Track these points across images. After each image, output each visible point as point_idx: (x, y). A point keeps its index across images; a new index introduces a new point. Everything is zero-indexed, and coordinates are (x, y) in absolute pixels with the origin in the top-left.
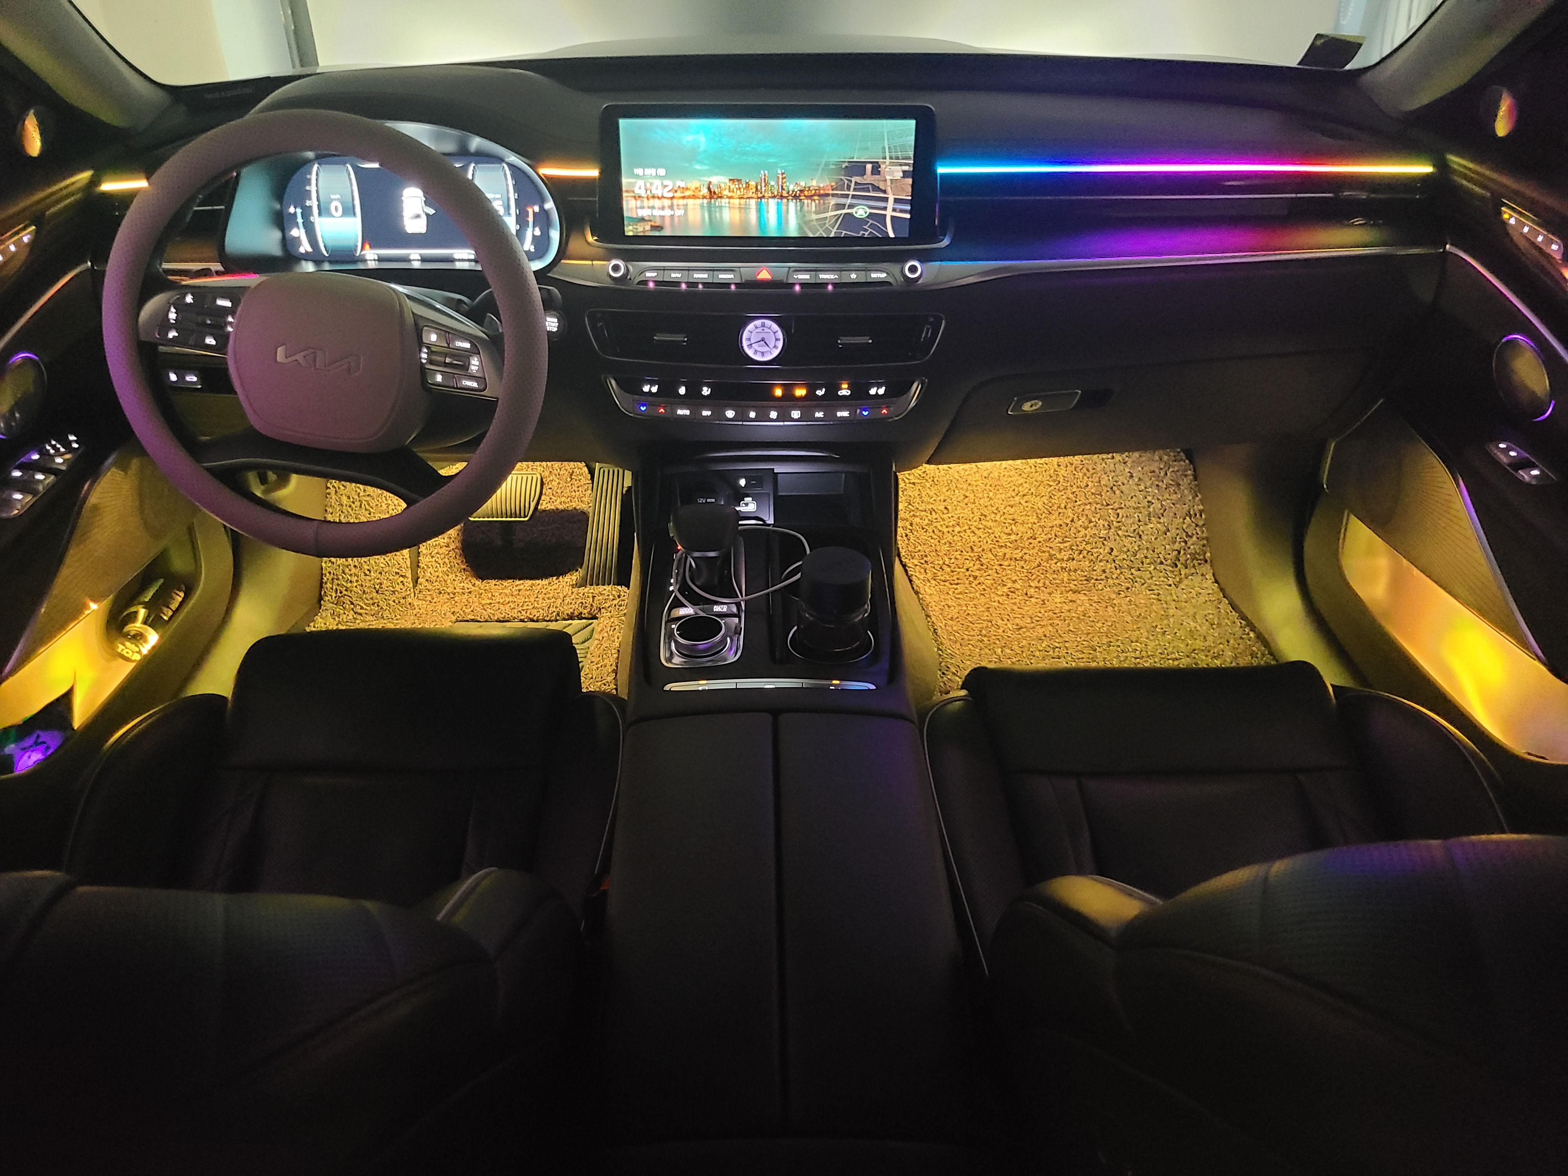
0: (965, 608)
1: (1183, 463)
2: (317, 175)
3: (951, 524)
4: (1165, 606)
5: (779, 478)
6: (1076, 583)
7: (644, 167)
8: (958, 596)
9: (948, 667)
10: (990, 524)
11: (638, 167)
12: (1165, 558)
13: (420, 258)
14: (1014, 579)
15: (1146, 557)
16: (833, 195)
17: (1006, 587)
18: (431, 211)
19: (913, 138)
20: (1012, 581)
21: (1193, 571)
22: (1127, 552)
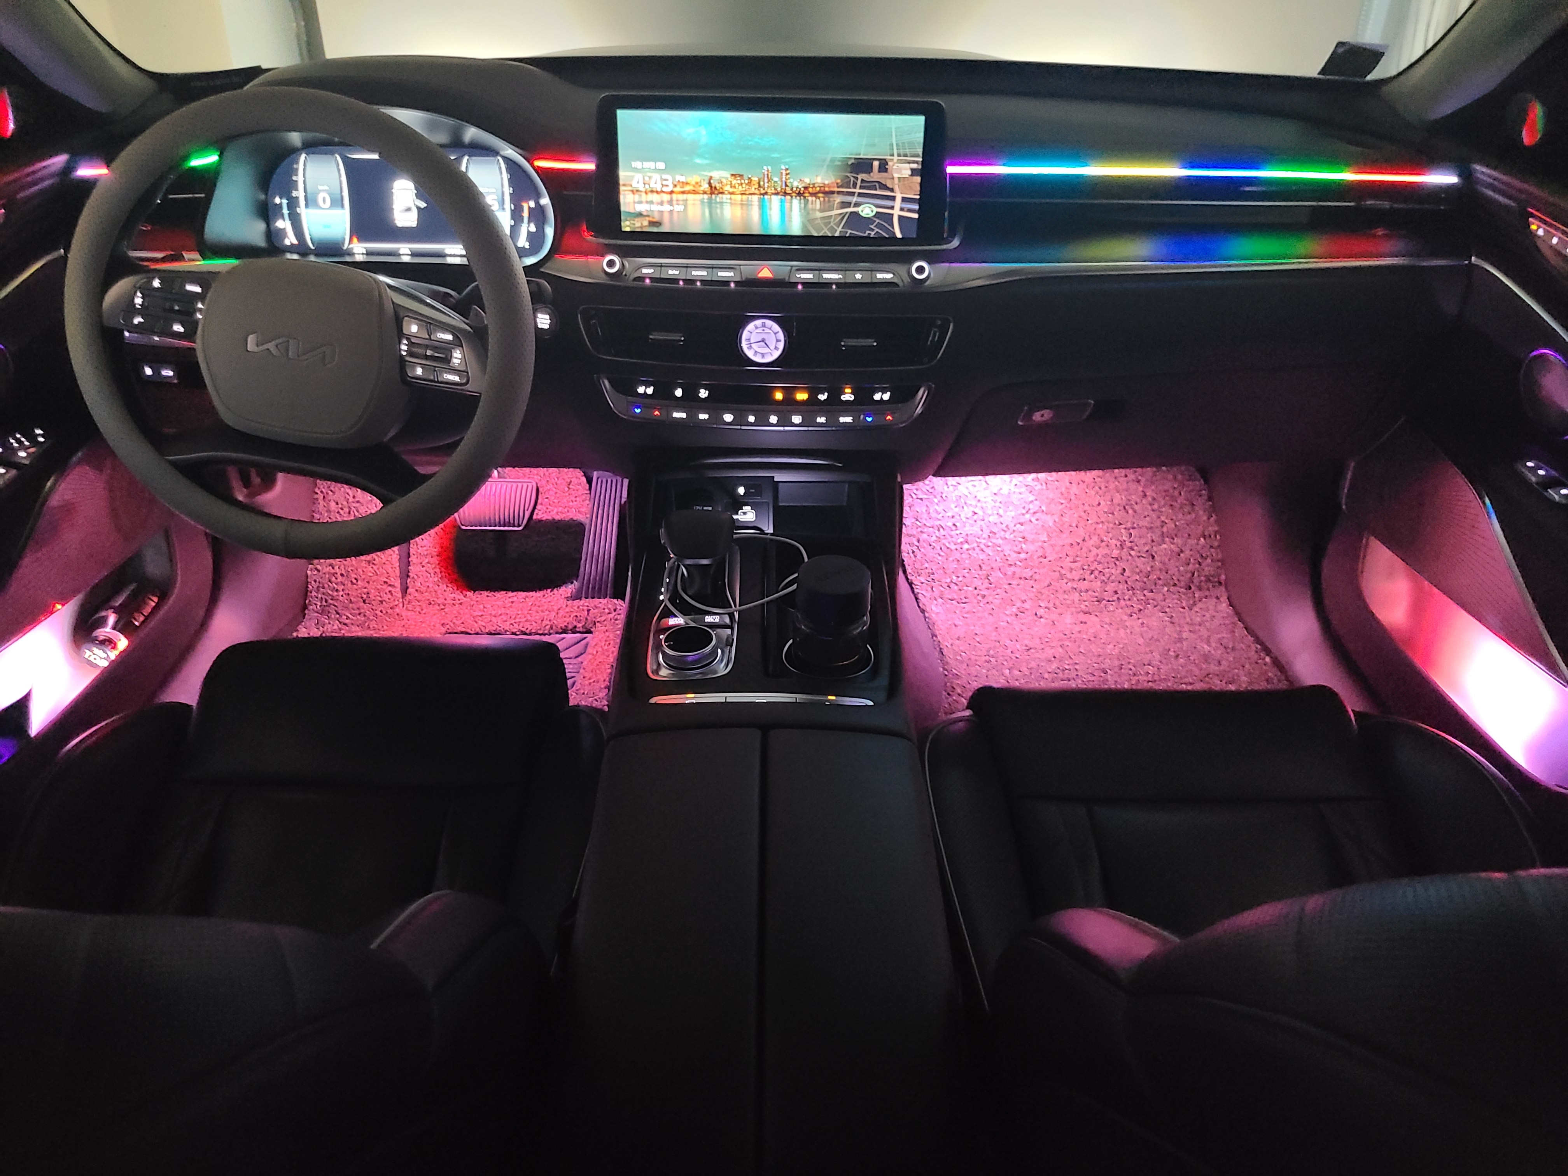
0: (972, 628)
1: (1197, 483)
2: (305, 165)
3: (959, 541)
4: (1178, 629)
5: (780, 488)
6: (1086, 603)
7: (643, 160)
8: (965, 615)
9: (953, 687)
10: (1000, 541)
11: (636, 160)
12: (1178, 580)
13: (410, 253)
14: (1023, 599)
15: (1159, 579)
16: (839, 193)
17: (1015, 607)
18: (423, 205)
19: (922, 135)
20: (1022, 601)
21: (1207, 593)
22: (1139, 573)
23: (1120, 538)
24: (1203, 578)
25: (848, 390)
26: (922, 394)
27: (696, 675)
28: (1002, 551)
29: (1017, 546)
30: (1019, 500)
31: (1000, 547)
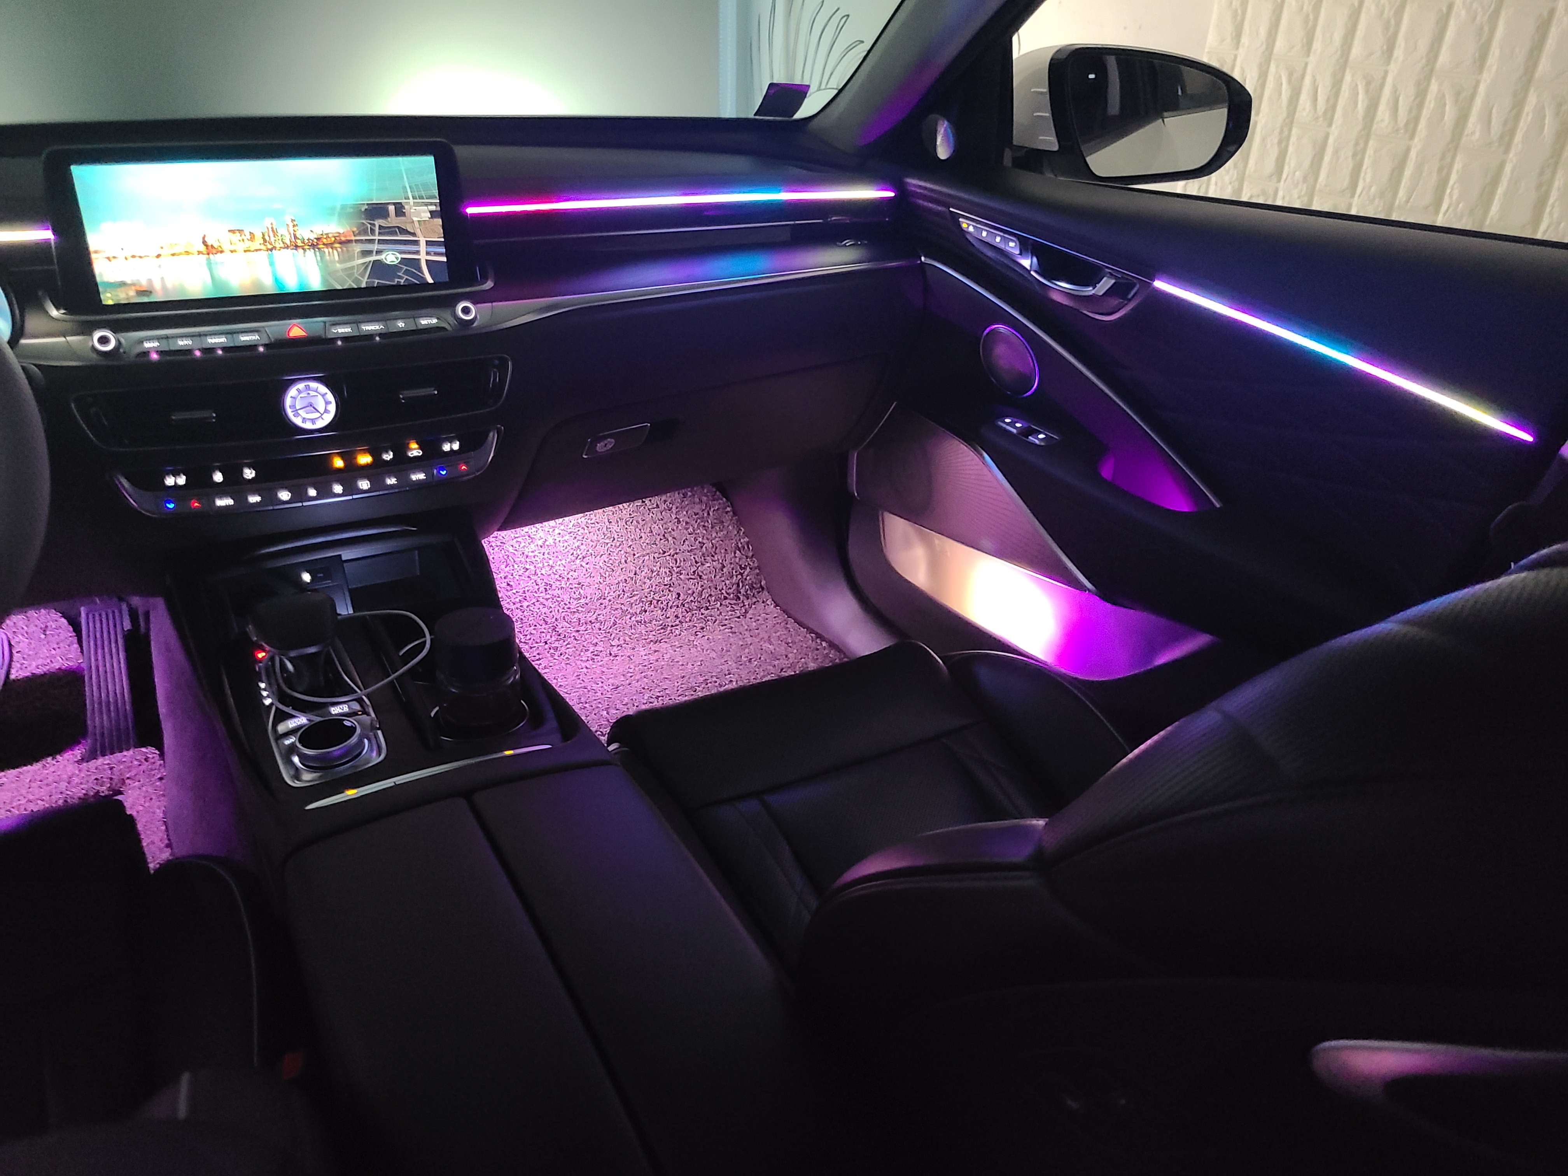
1: (721, 501)
4: (741, 636)
5: (346, 568)
6: (654, 633)
10: (557, 592)
11: (104, 221)
12: (728, 594)
14: (594, 642)
15: (711, 596)
16: (356, 241)
17: (590, 652)
20: (593, 644)
21: (754, 600)
22: (693, 594)
23: (668, 565)
24: (747, 587)
25: (414, 445)
26: (493, 437)
27: (344, 770)
28: (562, 601)
29: (575, 593)
30: (566, 548)
31: (559, 597)
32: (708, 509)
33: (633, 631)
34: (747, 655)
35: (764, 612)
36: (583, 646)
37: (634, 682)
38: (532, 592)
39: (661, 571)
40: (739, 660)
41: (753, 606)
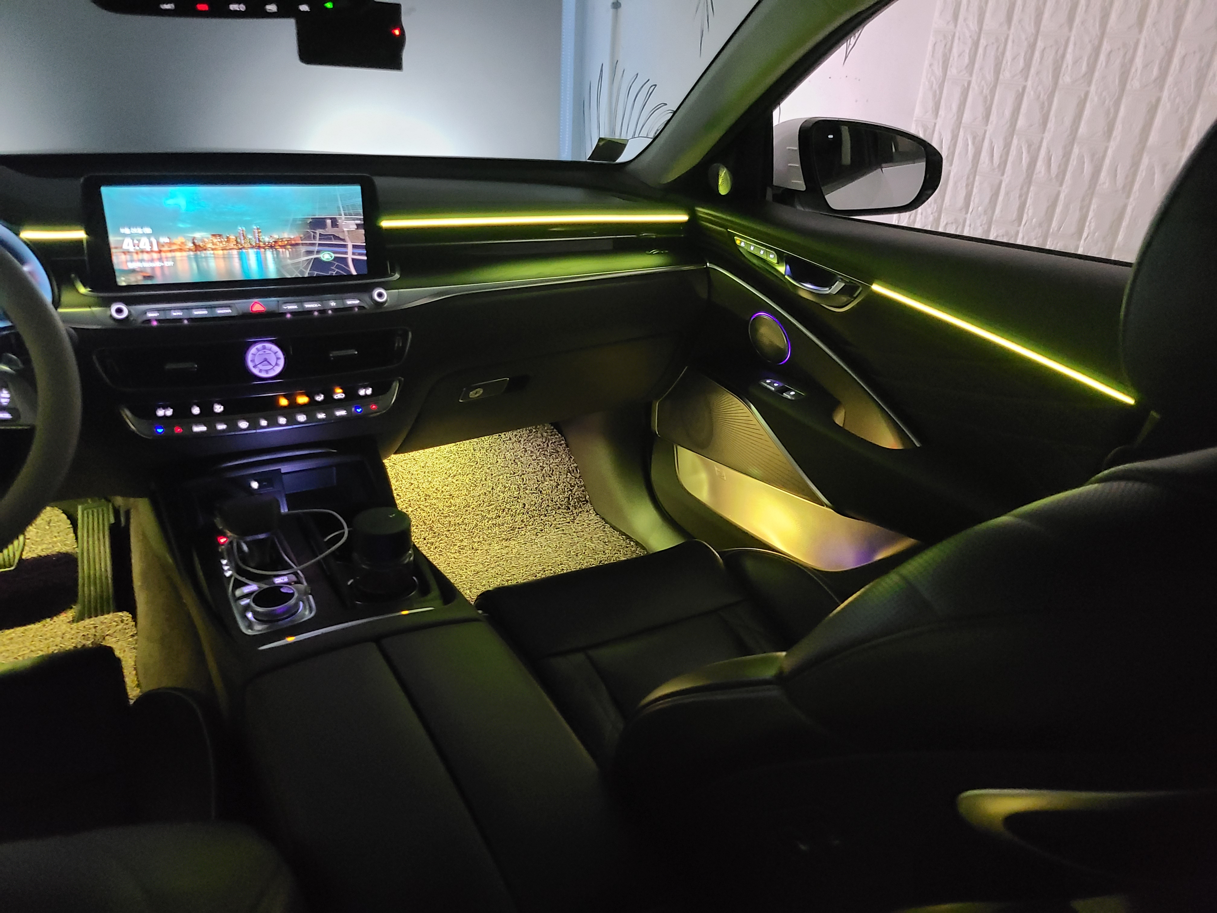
1: (557, 436)
4: (570, 537)
5: (283, 478)
7: (130, 227)
11: (124, 227)
12: (561, 505)
15: (548, 506)
16: (303, 244)
19: (360, 199)
20: (460, 541)
21: (580, 510)
22: (535, 505)
23: (517, 483)
24: (575, 500)
25: (339, 390)
26: (396, 386)
27: (285, 623)
28: (437, 508)
29: (447, 502)
30: (441, 469)
31: (435, 505)
32: (547, 441)
33: (490, 531)
34: (574, 550)
35: (587, 519)
36: (453, 542)
37: (490, 569)
38: (415, 501)
39: (512, 486)
40: (568, 554)
41: (580, 515)
